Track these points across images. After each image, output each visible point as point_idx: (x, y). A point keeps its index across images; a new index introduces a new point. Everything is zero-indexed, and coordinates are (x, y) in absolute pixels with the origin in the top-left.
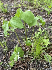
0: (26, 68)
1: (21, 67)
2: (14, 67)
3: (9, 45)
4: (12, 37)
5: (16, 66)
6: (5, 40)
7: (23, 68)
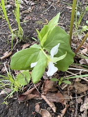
0: (64, 111)
1: (48, 102)
2: (25, 90)
3: (31, 29)
4: (42, 15)
5: (33, 93)
6: (25, 16)
7: (54, 110)
